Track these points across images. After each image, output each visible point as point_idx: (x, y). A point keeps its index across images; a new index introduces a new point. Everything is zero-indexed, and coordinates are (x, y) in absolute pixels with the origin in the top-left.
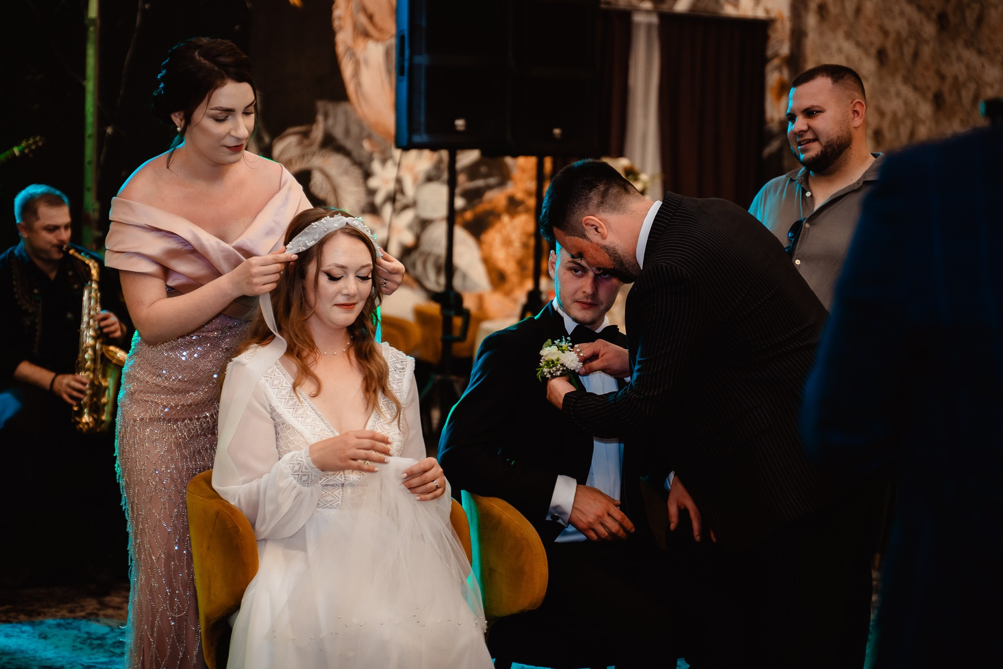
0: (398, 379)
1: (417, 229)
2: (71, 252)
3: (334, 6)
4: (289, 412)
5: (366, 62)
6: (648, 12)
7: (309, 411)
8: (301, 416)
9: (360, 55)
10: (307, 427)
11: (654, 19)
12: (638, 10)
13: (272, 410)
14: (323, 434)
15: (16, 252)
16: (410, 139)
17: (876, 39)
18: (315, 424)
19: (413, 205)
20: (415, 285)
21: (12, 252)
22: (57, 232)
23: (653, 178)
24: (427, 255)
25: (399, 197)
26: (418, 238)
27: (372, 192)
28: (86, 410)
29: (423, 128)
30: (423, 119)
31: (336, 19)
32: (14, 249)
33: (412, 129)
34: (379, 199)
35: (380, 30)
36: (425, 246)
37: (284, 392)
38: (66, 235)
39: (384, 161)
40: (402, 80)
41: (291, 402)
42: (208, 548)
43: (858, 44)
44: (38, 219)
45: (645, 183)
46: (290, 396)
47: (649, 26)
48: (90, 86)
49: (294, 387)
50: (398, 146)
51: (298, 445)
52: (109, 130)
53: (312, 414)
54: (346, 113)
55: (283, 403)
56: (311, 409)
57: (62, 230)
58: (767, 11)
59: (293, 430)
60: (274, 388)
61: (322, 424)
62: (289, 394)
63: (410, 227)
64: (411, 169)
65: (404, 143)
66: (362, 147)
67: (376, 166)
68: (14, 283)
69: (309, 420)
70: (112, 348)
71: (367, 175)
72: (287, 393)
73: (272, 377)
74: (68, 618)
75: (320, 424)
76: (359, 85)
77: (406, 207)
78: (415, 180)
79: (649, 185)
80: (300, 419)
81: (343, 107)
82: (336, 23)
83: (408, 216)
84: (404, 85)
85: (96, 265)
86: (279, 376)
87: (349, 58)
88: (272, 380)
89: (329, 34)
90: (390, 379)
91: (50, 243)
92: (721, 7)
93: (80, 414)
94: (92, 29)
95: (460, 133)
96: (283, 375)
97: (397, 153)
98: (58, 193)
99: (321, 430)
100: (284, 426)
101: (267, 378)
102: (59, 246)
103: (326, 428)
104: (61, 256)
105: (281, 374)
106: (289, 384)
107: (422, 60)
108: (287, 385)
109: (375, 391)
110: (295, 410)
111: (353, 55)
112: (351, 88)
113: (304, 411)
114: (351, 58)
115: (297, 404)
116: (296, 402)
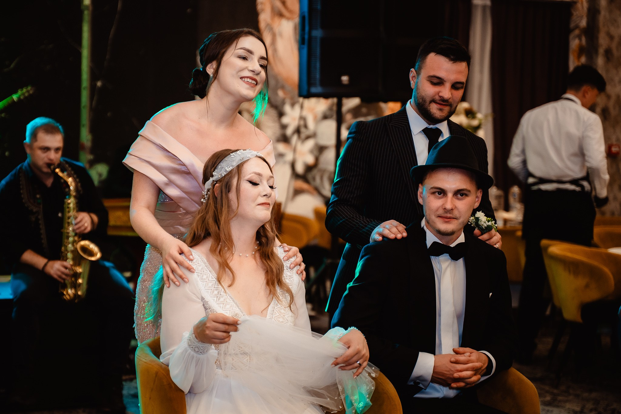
1: (316, 153)
4: (214, 300)
5: (281, 35)
7: (228, 299)
8: (222, 303)
9: (276, 29)
11: (488, 2)
16: (308, 90)
18: (232, 309)
19: (313, 136)
20: (315, 193)
23: (486, 116)
24: (323, 171)
25: (303, 130)
26: (317, 159)
27: (284, 127)
29: (318, 82)
30: (318, 76)
31: (259, 4)
33: (310, 84)
34: (289, 131)
35: (291, 12)
36: (321, 165)
37: (210, 284)
39: (293, 105)
40: (303, 48)
41: (216, 292)
42: (150, 398)
45: (480, 120)
46: (214, 287)
47: (484, 7)
50: (300, 95)
52: (99, 84)
53: (230, 301)
55: (210, 293)
56: (230, 298)
60: (203, 281)
61: (238, 309)
62: (214, 286)
63: (311, 151)
64: (312, 110)
65: (305, 93)
66: (277, 94)
67: (287, 108)
69: (228, 306)
71: (281, 114)
72: (213, 285)
73: (202, 272)
76: (275, 50)
77: (308, 137)
78: (315, 118)
79: (483, 121)
82: (259, 7)
83: (310, 144)
84: (305, 51)
86: (207, 272)
89: (254, 14)
94: (86, 12)
95: (345, 86)
96: (210, 271)
97: (301, 100)
101: (199, 274)
105: (208, 271)
106: (214, 278)
107: (318, 33)
110: (218, 298)
111: (271, 28)
113: (225, 299)
114: (269, 32)
115: (220, 294)
116: (218, 292)
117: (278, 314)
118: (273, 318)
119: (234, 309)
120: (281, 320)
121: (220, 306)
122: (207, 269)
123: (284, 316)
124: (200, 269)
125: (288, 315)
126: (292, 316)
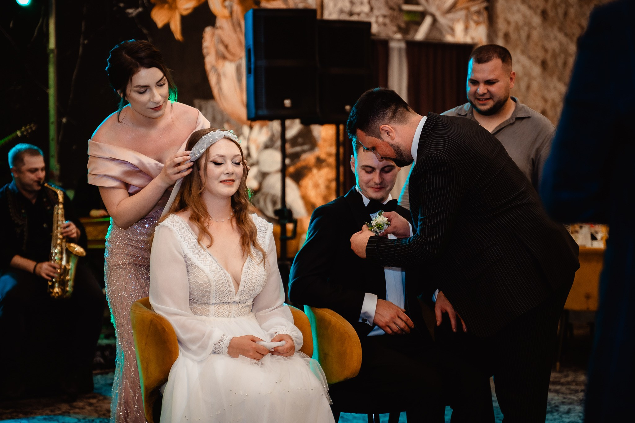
0: (263, 237)
1: (260, 178)
2: (46, 185)
3: (203, 40)
4: (196, 257)
5: (225, 75)
6: (399, 40)
7: (208, 256)
8: (203, 260)
9: (221, 71)
10: (207, 266)
11: (403, 45)
12: (393, 39)
13: (185, 256)
14: (217, 271)
15: (10, 187)
16: (256, 113)
17: (540, 54)
18: (212, 264)
19: (257, 163)
20: (260, 214)
21: (7, 187)
22: (37, 173)
24: (266, 195)
26: (260, 184)
28: (57, 285)
29: (264, 105)
30: (264, 100)
31: (204, 48)
32: (9, 185)
33: (257, 107)
35: (233, 55)
36: (265, 189)
37: (192, 245)
38: (42, 174)
40: (250, 77)
41: (197, 251)
42: (146, 344)
43: (530, 58)
44: (24, 164)
46: (196, 247)
47: (400, 50)
48: (52, 91)
49: (199, 241)
50: (249, 118)
51: (201, 278)
52: (64, 120)
53: (210, 258)
54: (213, 107)
55: (191, 251)
56: (209, 255)
57: (40, 172)
58: (473, 38)
59: (198, 268)
60: (186, 242)
61: (217, 264)
62: (195, 246)
63: (255, 177)
64: (255, 141)
65: (253, 114)
68: (10, 206)
69: (208, 262)
70: (72, 245)
74: (50, 415)
75: (215, 264)
76: (220, 89)
77: (253, 165)
78: (258, 148)
80: (202, 261)
81: (211, 103)
82: (205, 51)
84: (252, 79)
85: (62, 193)
86: (189, 234)
87: (213, 73)
88: (184, 237)
89: (200, 58)
90: (258, 237)
91: (32, 180)
92: (444, 36)
93: (53, 287)
94: (51, 56)
95: (288, 109)
96: (191, 234)
98: (36, 148)
99: (216, 269)
100: (192, 266)
101: (182, 236)
102: (38, 182)
103: (219, 267)
104: (40, 188)
105: (190, 233)
107: (263, 63)
108: (194, 240)
109: (248, 245)
110: (199, 256)
111: (216, 70)
112: (215, 91)
113: (205, 257)
114: (215, 73)
115: (200, 252)
116: (199, 251)
117: (252, 269)
118: (248, 272)
119: (213, 264)
120: (255, 273)
121: (201, 262)
122: (189, 232)
123: (258, 270)
124: (183, 231)
125: (261, 270)
126: (264, 271)
